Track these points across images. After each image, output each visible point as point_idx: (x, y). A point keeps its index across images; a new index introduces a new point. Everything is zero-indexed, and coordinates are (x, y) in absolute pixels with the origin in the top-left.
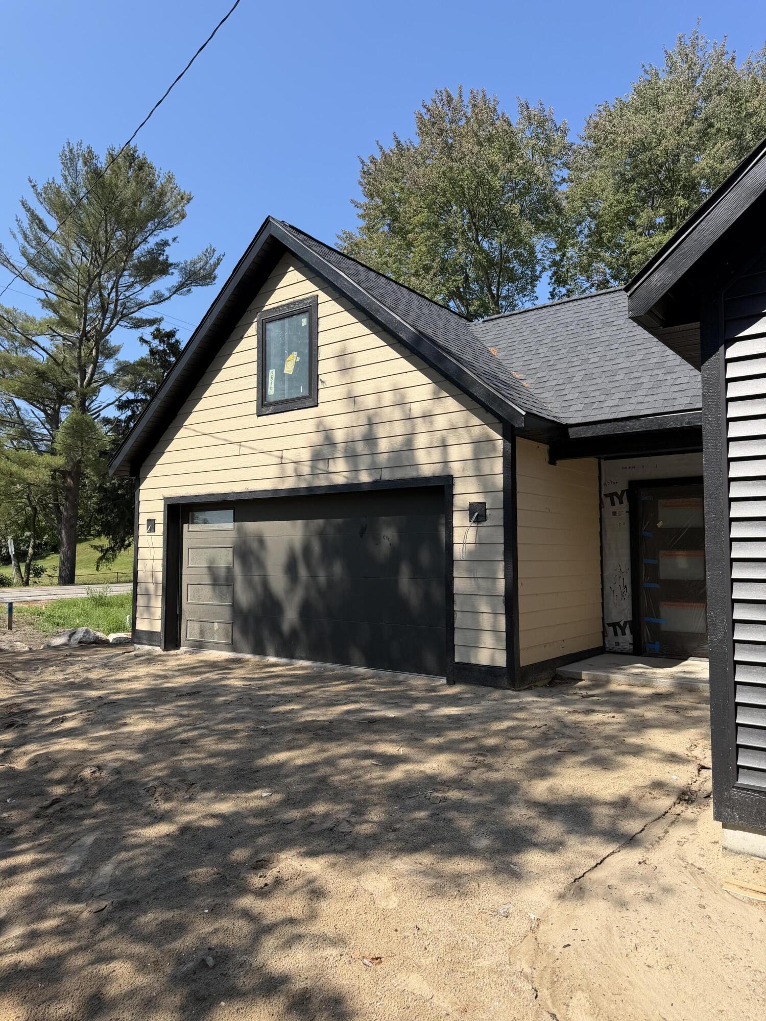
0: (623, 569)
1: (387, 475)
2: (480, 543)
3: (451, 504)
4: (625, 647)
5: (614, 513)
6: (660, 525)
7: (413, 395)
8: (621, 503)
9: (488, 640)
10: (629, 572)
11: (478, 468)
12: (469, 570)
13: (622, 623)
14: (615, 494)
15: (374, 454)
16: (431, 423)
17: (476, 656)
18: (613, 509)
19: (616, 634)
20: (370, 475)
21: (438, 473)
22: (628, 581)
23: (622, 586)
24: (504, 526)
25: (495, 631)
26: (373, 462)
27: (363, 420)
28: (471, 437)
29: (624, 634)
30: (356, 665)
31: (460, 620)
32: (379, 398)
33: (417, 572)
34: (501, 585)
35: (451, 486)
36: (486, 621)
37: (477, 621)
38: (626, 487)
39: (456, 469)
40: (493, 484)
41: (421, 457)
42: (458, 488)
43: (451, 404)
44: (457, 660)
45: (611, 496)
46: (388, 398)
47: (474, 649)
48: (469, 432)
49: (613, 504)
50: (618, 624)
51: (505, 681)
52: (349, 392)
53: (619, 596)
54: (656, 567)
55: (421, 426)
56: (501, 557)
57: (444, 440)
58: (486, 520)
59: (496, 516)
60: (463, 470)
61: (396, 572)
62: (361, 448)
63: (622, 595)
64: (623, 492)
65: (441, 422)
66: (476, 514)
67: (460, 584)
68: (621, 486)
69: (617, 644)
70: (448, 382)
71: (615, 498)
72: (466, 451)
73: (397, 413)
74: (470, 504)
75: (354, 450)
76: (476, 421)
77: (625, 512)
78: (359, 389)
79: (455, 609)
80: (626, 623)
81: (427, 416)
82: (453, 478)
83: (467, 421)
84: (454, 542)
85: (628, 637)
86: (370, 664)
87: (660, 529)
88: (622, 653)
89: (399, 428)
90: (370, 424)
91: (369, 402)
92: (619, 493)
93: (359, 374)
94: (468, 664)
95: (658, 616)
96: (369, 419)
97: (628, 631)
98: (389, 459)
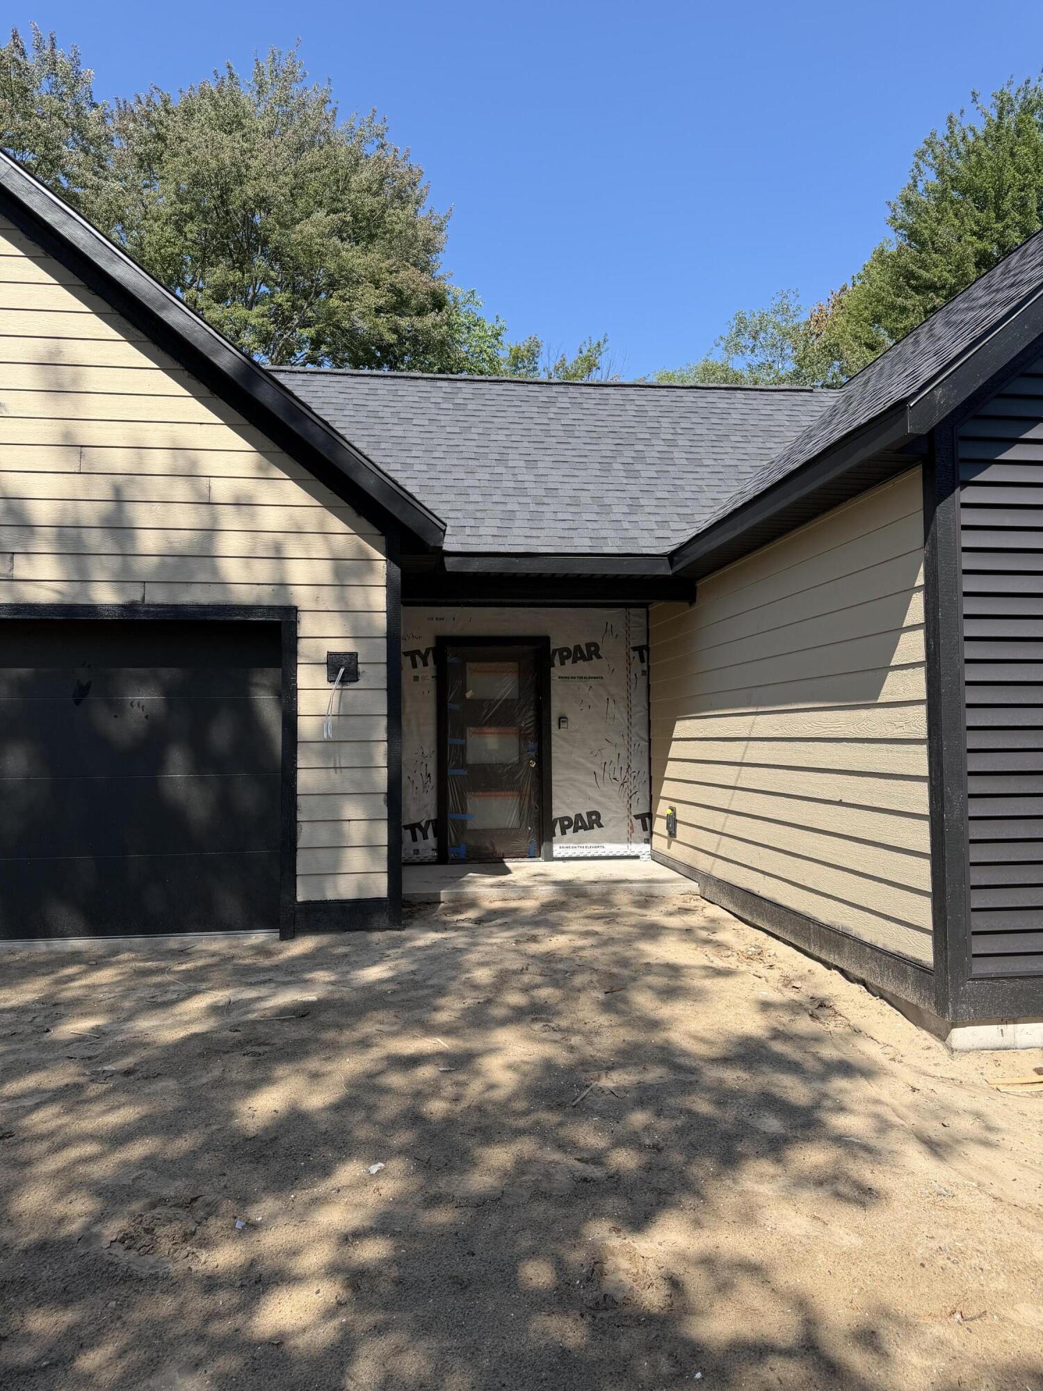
0: (427, 752)
1: (158, 596)
2: (344, 715)
3: (294, 652)
4: (426, 855)
5: (416, 678)
6: (469, 695)
7: (211, 464)
8: (425, 664)
9: (356, 860)
10: (434, 757)
11: (342, 599)
12: (326, 755)
13: (423, 824)
14: (418, 652)
15: (127, 554)
16: (253, 517)
17: (336, 887)
18: (415, 672)
19: (415, 839)
20: (121, 591)
21: (267, 601)
22: (432, 768)
23: (424, 774)
24: (387, 690)
25: (371, 847)
26: (126, 569)
27: (101, 488)
28: (331, 549)
29: (425, 837)
30: (63, 935)
31: (306, 835)
32: (141, 457)
33: (203, 761)
34: (381, 778)
35: (294, 624)
36: (356, 831)
37: (339, 834)
38: (431, 644)
39: (302, 597)
40: (370, 624)
41: (233, 570)
42: (307, 626)
43: (293, 492)
44: (300, 899)
45: (412, 654)
46: (159, 461)
47: (331, 878)
48: (327, 541)
49: (415, 666)
50: (418, 825)
51: (384, 919)
52: (67, 435)
53: (421, 788)
54: (463, 748)
55: (229, 518)
56: (384, 736)
57: (278, 547)
58: (357, 680)
59: (374, 675)
60: (317, 599)
61: (158, 763)
62: (95, 539)
63: (424, 787)
64: (428, 650)
65: (271, 519)
66: (342, 670)
67: (307, 779)
68: (425, 643)
69: (416, 852)
70: (285, 455)
71: (418, 658)
72: (323, 572)
73: (181, 490)
74: (330, 654)
75: (78, 540)
76: (337, 524)
77: (430, 677)
78: (89, 433)
79: (299, 818)
80: (428, 823)
81: (242, 504)
82: (297, 611)
83: (322, 523)
84: (300, 712)
85: (432, 841)
86: (96, 929)
87: (471, 700)
88: (422, 863)
89: (185, 517)
90: (119, 500)
91: (120, 460)
92: (423, 652)
93: (94, 406)
94: (321, 902)
95: (464, 811)
96: (117, 490)
97: (430, 832)
98: (162, 566)
